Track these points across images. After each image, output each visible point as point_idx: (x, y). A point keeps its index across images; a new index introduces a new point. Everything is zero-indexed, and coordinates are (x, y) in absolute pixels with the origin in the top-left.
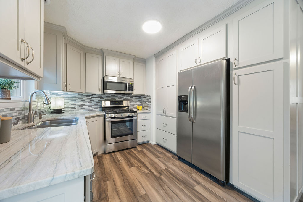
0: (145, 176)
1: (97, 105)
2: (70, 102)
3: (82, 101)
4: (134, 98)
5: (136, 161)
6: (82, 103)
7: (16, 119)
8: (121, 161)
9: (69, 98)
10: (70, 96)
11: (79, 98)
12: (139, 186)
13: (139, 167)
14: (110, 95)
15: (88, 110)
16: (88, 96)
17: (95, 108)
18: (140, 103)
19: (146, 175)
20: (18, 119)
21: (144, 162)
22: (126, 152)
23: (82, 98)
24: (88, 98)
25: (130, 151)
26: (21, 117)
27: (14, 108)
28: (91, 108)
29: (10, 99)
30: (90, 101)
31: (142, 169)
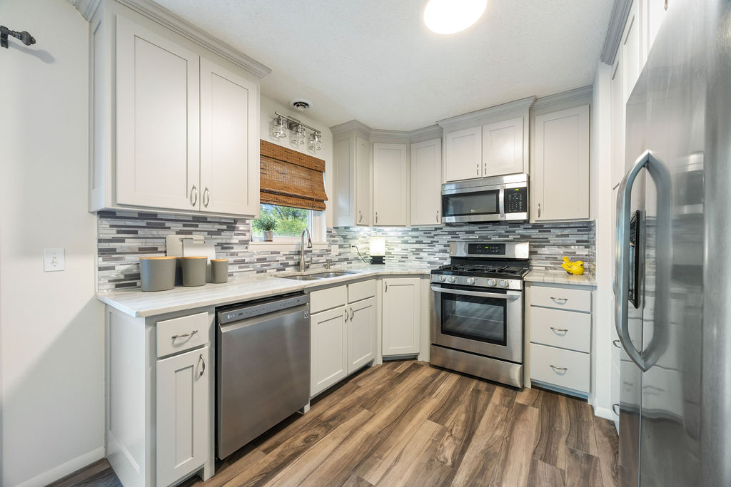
0: (426, 460)
1: (445, 251)
2: (400, 245)
3: (417, 242)
4: (558, 232)
5: (463, 417)
6: (418, 246)
7: (281, 264)
8: (434, 395)
9: (399, 237)
10: (400, 234)
11: (413, 237)
12: (386, 463)
13: (447, 434)
14: (475, 228)
15: (429, 263)
16: (427, 232)
17: (441, 259)
18: (581, 251)
19: (431, 460)
20: (286, 265)
21: (478, 433)
22: (477, 385)
23: (417, 237)
24: (428, 237)
25: (488, 390)
26: (291, 262)
27: (278, 251)
28: (432, 259)
29: (271, 241)
30: (432, 242)
31: (446, 444)
